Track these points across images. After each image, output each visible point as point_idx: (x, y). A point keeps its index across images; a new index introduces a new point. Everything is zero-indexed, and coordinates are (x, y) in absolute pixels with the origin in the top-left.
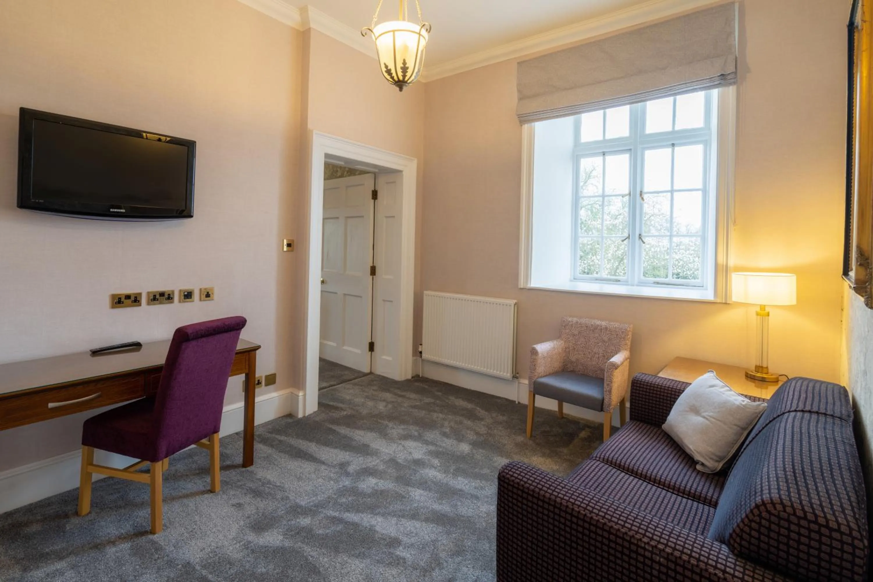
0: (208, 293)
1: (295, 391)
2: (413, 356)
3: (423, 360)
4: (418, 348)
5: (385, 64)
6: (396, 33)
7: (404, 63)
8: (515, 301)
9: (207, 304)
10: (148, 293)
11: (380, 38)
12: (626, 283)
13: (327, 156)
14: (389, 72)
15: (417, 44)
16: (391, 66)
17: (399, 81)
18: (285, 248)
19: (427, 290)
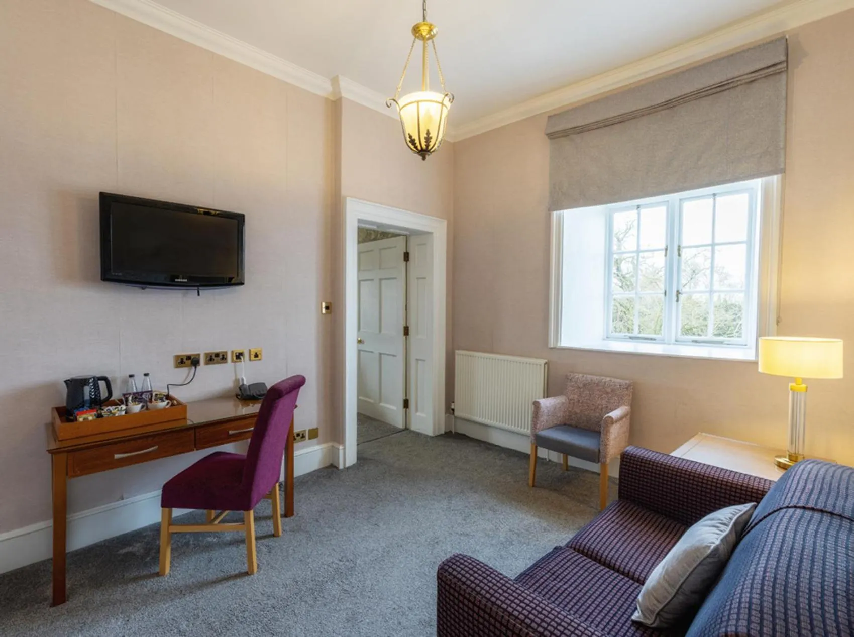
0: (256, 353)
1: (336, 445)
2: (446, 413)
3: (455, 417)
4: (450, 405)
5: (409, 134)
6: (420, 103)
7: (428, 133)
8: (545, 361)
9: (256, 363)
10: (207, 355)
11: (405, 108)
12: (662, 342)
13: (360, 221)
14: (413, 142)
15: (440, 114)
16: (415, 137)
17: (422, 150)
18: (324, 311)
19: (458, 349)
